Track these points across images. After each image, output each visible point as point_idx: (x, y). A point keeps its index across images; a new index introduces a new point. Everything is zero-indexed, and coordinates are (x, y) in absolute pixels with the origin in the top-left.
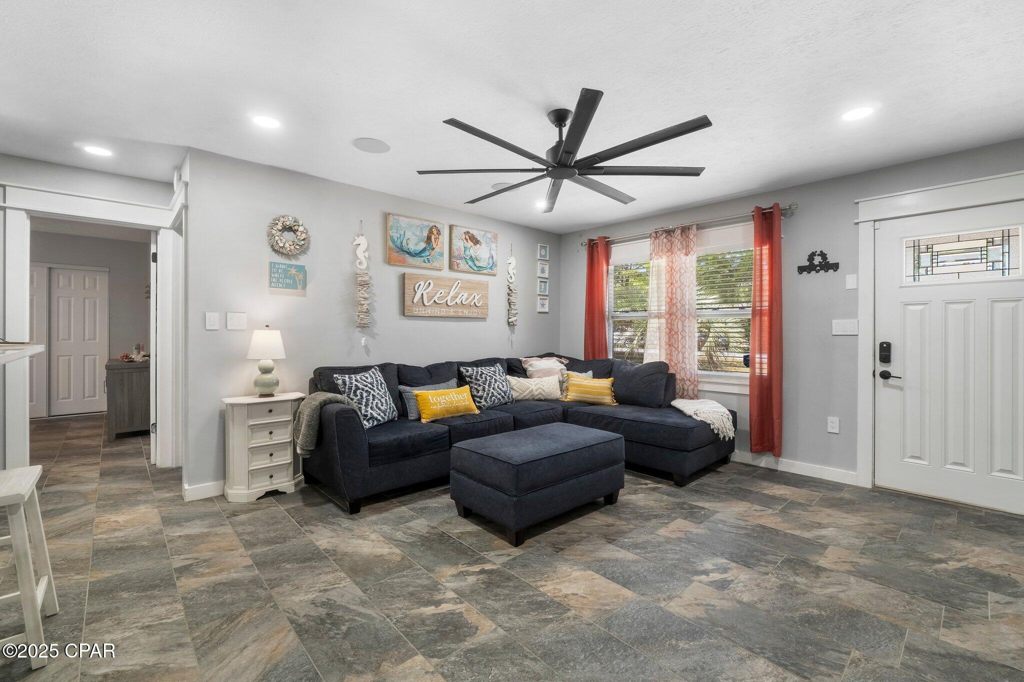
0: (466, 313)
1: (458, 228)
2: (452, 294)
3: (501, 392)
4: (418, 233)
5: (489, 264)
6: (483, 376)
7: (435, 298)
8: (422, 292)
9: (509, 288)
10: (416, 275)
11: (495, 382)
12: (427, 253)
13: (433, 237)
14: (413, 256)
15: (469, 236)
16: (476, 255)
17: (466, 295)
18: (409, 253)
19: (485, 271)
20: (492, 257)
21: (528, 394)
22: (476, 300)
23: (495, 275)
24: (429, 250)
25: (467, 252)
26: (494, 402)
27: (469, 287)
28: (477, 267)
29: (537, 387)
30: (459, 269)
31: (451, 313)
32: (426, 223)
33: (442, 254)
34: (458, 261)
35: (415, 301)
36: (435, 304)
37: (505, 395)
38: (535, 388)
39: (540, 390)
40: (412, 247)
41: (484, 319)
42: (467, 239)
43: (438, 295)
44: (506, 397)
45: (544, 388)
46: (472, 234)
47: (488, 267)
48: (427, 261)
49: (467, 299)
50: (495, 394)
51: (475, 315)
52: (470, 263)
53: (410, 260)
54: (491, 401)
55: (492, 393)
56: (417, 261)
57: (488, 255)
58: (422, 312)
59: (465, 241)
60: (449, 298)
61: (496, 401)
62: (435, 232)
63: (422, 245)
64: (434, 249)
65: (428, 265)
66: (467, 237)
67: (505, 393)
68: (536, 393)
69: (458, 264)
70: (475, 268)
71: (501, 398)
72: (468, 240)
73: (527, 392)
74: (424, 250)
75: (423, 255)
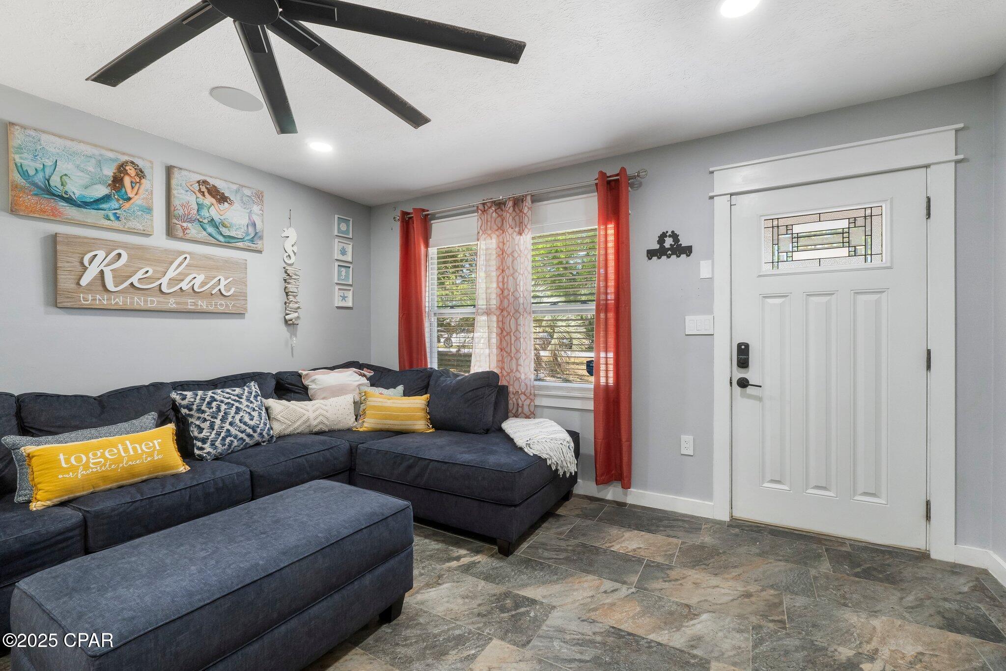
0: (203, 305)
1: (184, 173)
2: (171, 273)
3: (247, 428)
4: (91, 169)
5: (247, 234)
6: (214, 404)
7: (134, 280)
8: (102, 267)
9: (286, 272)
10: (85, 238)
11: (236, 413)
12: (114, 204)
13: (127, 181)
14: (79, 206)
15: (207, 188)
16: (222, 218)
17: (200, 278)
18: (70, 201)
19: (240, 245)
20: (254, 225)
22: (222, 287)
23: (260, 252)
24: (118, 200)
25: (204, 213)
26: (230, 445)
27: (210, 266)
28: (224, 236)
29: (317, 413)
30: (188, 237)
31: (172, 303)
32: (111, 155)
33: (149, 210)
34: (185, 225)
35: (84, 282)
36: (132, 290)
37: (255, 431)
38: (312, 416)
39: (321, 418)
40: (75, 189)
41: (241, 315)
42: (203, 192)
43: (140, 274)
44: (255, 435)
45: (328, 415)
46: (214, 186)
47: (246, 238)
48: (112, 218)
49: (203, 284)
50: (233, 431)
51: (221, 309)
52: (210, 229)
53: (72, 212)
54: (224, 445)
55: (228, 431)
56: (91, 216)
57: (245, 221)
58: (102, 300)
59: (199, 195)
60: (164, 281)
61: (236, 443)
62: (132, 171)
63: (102, 191)
64: (129, 199)
65: (116, 224)
66: (203, 189)
67: (254, 429)
68: (315, 423)
69: (184, 230)
70: (221, 238)
71: (245, 437)
72: (206, 194)
74: (106, 198)
75: (103, 206)
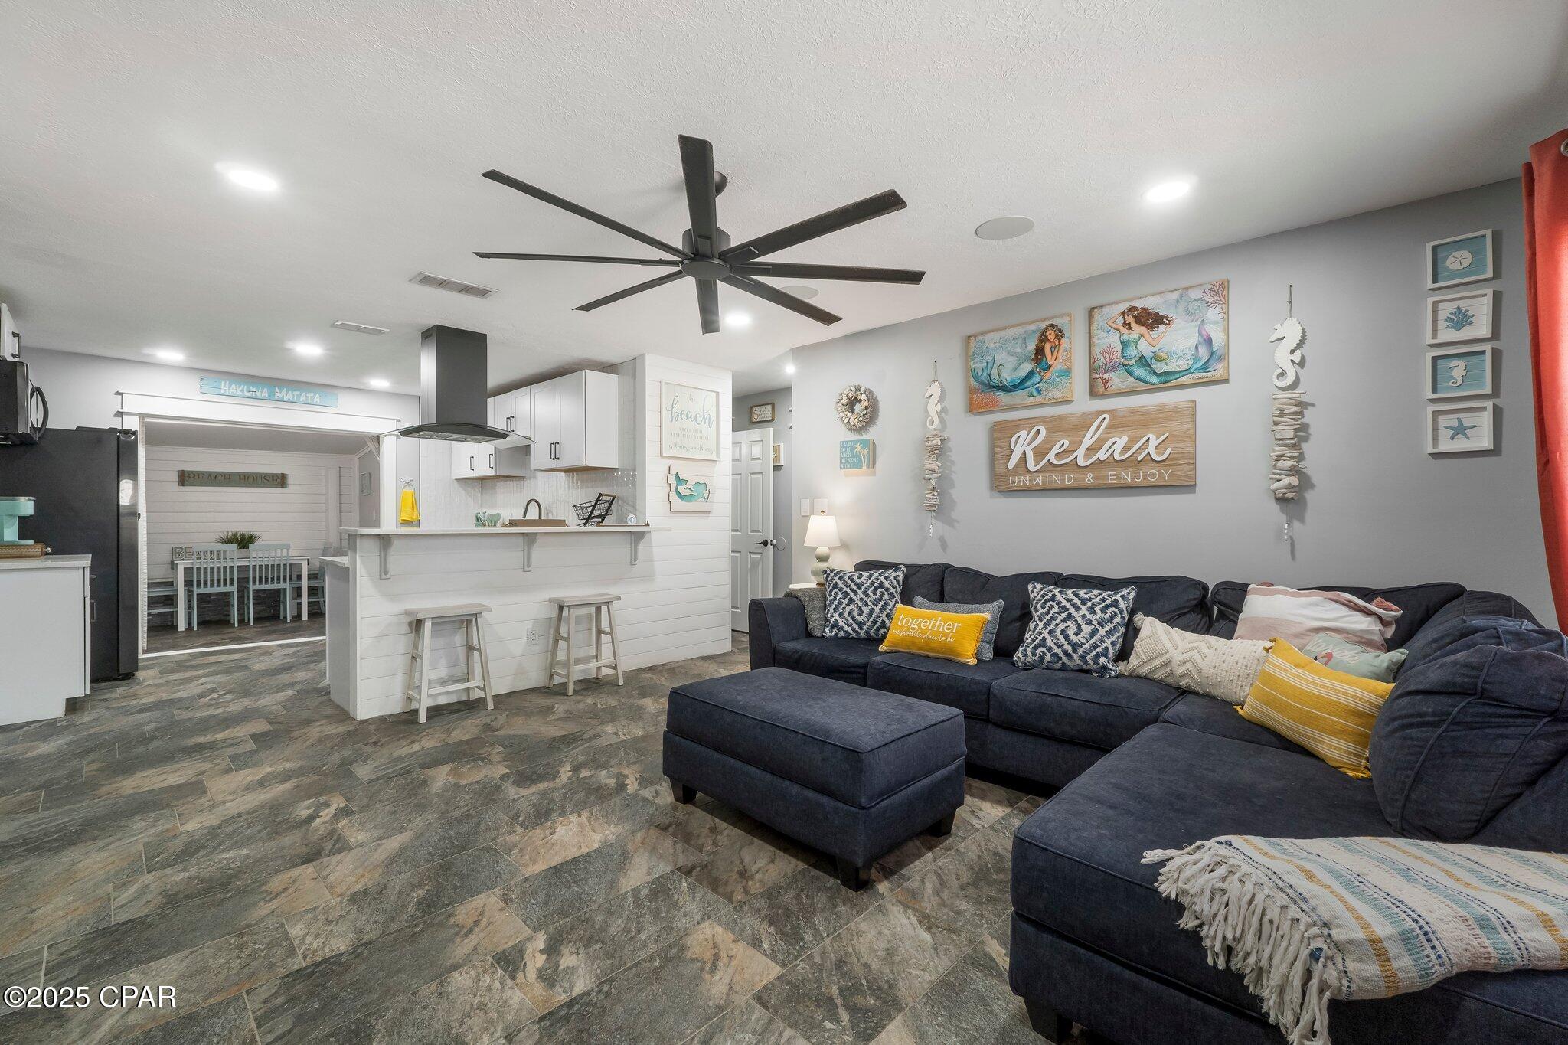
0: (1127, 477)
1: (1106, 310)
2: (1087, 442)
3: (1066, 643)
4: (1019, 350)
5: (1196, 359)
7: (1051, 456)
8: (1024, 448)
10: (1013, 421)
11: (1064, 621)
12: (1036, 378)
13: (1047, 347)
14: (1010, 391)
15: (1134, 316)
16: (1155, 349)
17: (1122, 441)
18: (1003, 388)
19: (1185, 380)
20: (1209, 341)
21: (1157, 668)
22: (1151, 449)
23: (1225, 381)
24: (1039, 372)
25: (1132, 351)
26: (1042, 657)
27: (1138, 422)
28: (1159, 375)
29: (1187, 655)
30: (1110, 390)
31: (1090, 479)
32: (1033, 327)
33: (1067, 372)
34: (1106, 376)
35: (1011, 465)
36: (1051, 468)
37: (1075, 651)
38: (1177, 657)
39: (1188, 666)
40: (1008, 377)
41: (1190, 488)
42: (1129, 324)
43: (1056, 450)
44: (1075, 656)
45: (1202, 664)
46: (1144, 309)
47: (1195, 367)
48: (1035, 393)
49: (1126, 449)
50: (1049, 642)
51: (1152, 480)
52: (1139, 372)
53: (1004, 398)
54: (1034, 655)
55: (1044, 639)
56: (1020, 397)
57: (1195, 338)
58: (1025, 481)
59: (1124, 330)
60: (1080, 453)
62: (1051, 335)
63: (1027, 367)
64: (1050, 367)
65: (1039, 399)
66: (1130, 319)
67: (1075, 647)
68: (1179, 671)
69: (1105, 382)
70: (1154, 379)
71: (1061, 655)
72: (1134, 325)
73: (1156, 663)
74: (1031, 374)
75: (1028, 383)
